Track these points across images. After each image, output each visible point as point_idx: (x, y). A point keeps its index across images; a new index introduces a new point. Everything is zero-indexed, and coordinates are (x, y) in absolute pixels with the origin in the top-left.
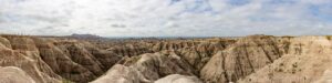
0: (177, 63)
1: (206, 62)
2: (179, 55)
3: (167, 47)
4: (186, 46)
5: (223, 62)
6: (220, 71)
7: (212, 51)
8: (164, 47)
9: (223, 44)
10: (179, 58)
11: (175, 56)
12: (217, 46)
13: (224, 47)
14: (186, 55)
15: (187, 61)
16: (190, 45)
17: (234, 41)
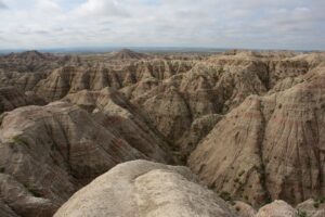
0: (122, 132)
1: (206, 130)
2: (126, 105)
3: (87, 82)
4: (146, 76)
5: (261, 132)
6: (247, 160)
7: (227, 93)
8: (77, 82)
9: (263, 73)
10: (124, 114)
11: (112, 108)
12: (245, 77)
13: (267, 84)
14: (148, 105)
15: (149, 124)
16: (156, 72)
17: (304, 67)
